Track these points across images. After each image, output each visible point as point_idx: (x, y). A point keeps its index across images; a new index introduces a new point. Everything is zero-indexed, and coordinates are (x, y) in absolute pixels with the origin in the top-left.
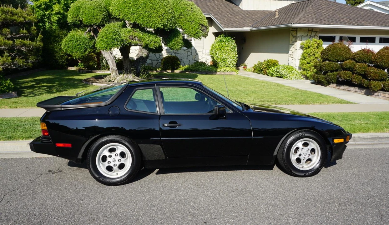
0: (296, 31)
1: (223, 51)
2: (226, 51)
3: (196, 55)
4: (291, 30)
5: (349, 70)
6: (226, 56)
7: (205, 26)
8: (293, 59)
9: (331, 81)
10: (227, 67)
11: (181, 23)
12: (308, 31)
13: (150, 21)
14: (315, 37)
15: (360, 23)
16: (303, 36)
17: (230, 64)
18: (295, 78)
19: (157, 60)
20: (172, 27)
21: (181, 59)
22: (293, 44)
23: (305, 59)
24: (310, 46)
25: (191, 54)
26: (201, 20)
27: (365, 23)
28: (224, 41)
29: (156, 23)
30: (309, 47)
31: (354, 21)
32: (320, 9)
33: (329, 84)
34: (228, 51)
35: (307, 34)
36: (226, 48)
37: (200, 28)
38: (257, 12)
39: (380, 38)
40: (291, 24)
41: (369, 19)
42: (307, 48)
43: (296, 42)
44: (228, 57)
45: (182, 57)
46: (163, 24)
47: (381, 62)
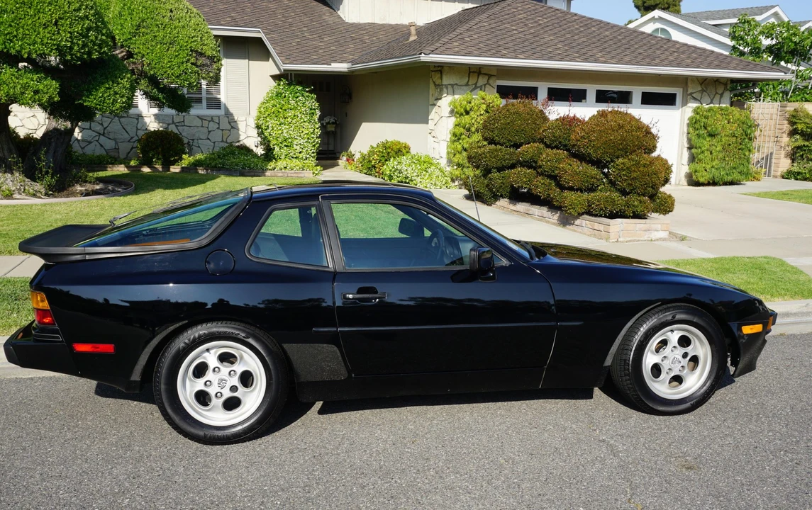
0: (441, 72)
1: (282, 120)
2: (289, 120)
3: (230, 130)
4: (432, 71)
5: (530, 167)
6: (291, 132)
7: (209, 57)
8: (434, 139)
9: (498, 191)
10: (294, 160)
11: (141, 47)
12: (470, 72)
13: (16, 36)
14: (486, 89)
15: (591, 56)
16: (456, 84)
17: (300, 153)
18: (435, 184)
19: (129, 141)
20: (90, 53)
21: (193, 140)
22: (435, 105)
23: (459, 139)
24: (468, 109)
25: (218, 128)
26: (195, 41)
27: (602, 57)
28: (285, 97)
29: (35, 43)
30: (467, 113)
31: (577, 52)
32: (509, 23)
33: (496, 200)
34: (294, 121)
35: (467, 81)
36: (291, 113)
37: (193, 60)
38: (378, 27)
39: (643, 93)
40: (420, 54)
41: (617, 48)
42: (461, 114)
43: (440, 99)
44: (294, 134)
45: (194, 135)
46: (58, 45)
47: (587, 147)
